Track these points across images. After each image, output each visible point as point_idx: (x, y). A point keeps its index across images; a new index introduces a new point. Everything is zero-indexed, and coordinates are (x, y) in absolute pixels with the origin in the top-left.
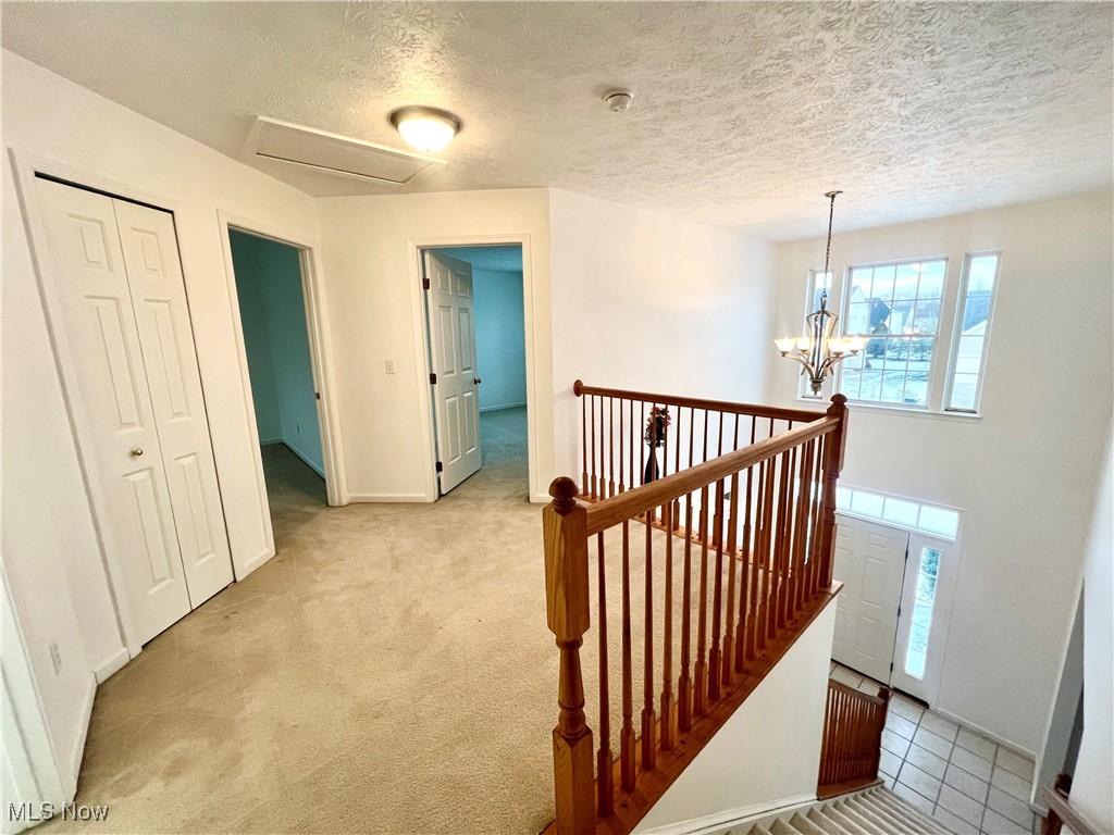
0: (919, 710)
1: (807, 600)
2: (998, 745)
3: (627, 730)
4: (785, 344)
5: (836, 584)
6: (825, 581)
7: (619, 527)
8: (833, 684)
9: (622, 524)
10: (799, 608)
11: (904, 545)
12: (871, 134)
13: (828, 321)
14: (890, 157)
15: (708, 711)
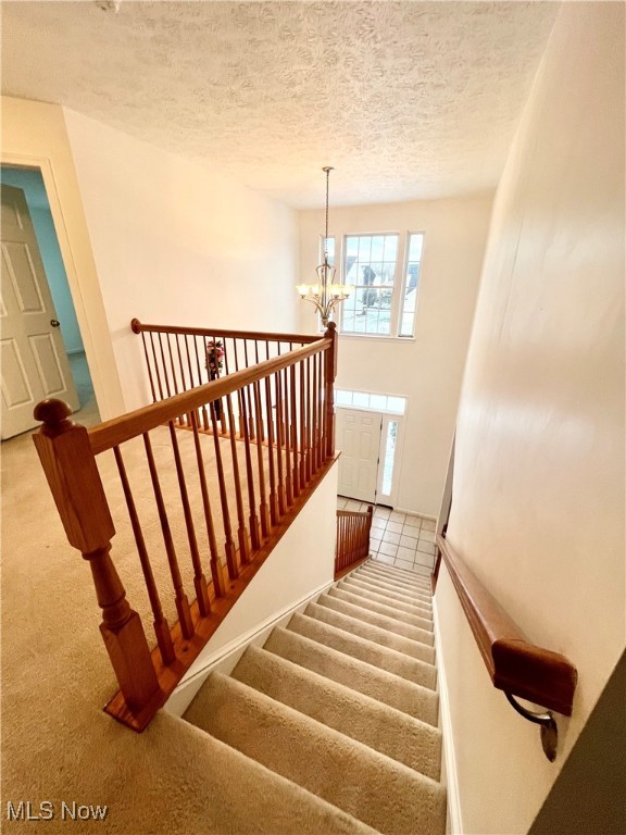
0: (388, 511)
1: (319, 466)
2: (422, 518)
3: (180, 598)
4: (303, 289)
5: (337, 452)
6: (330, 452)
7: (141, 438)
8: (339, 513)
9: (142, 436)
10: (314, 472)
11: (379, 421)
12: (345, 115)
13: (330, 272)
14: (361, 141)
15: (252, 558)
